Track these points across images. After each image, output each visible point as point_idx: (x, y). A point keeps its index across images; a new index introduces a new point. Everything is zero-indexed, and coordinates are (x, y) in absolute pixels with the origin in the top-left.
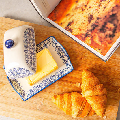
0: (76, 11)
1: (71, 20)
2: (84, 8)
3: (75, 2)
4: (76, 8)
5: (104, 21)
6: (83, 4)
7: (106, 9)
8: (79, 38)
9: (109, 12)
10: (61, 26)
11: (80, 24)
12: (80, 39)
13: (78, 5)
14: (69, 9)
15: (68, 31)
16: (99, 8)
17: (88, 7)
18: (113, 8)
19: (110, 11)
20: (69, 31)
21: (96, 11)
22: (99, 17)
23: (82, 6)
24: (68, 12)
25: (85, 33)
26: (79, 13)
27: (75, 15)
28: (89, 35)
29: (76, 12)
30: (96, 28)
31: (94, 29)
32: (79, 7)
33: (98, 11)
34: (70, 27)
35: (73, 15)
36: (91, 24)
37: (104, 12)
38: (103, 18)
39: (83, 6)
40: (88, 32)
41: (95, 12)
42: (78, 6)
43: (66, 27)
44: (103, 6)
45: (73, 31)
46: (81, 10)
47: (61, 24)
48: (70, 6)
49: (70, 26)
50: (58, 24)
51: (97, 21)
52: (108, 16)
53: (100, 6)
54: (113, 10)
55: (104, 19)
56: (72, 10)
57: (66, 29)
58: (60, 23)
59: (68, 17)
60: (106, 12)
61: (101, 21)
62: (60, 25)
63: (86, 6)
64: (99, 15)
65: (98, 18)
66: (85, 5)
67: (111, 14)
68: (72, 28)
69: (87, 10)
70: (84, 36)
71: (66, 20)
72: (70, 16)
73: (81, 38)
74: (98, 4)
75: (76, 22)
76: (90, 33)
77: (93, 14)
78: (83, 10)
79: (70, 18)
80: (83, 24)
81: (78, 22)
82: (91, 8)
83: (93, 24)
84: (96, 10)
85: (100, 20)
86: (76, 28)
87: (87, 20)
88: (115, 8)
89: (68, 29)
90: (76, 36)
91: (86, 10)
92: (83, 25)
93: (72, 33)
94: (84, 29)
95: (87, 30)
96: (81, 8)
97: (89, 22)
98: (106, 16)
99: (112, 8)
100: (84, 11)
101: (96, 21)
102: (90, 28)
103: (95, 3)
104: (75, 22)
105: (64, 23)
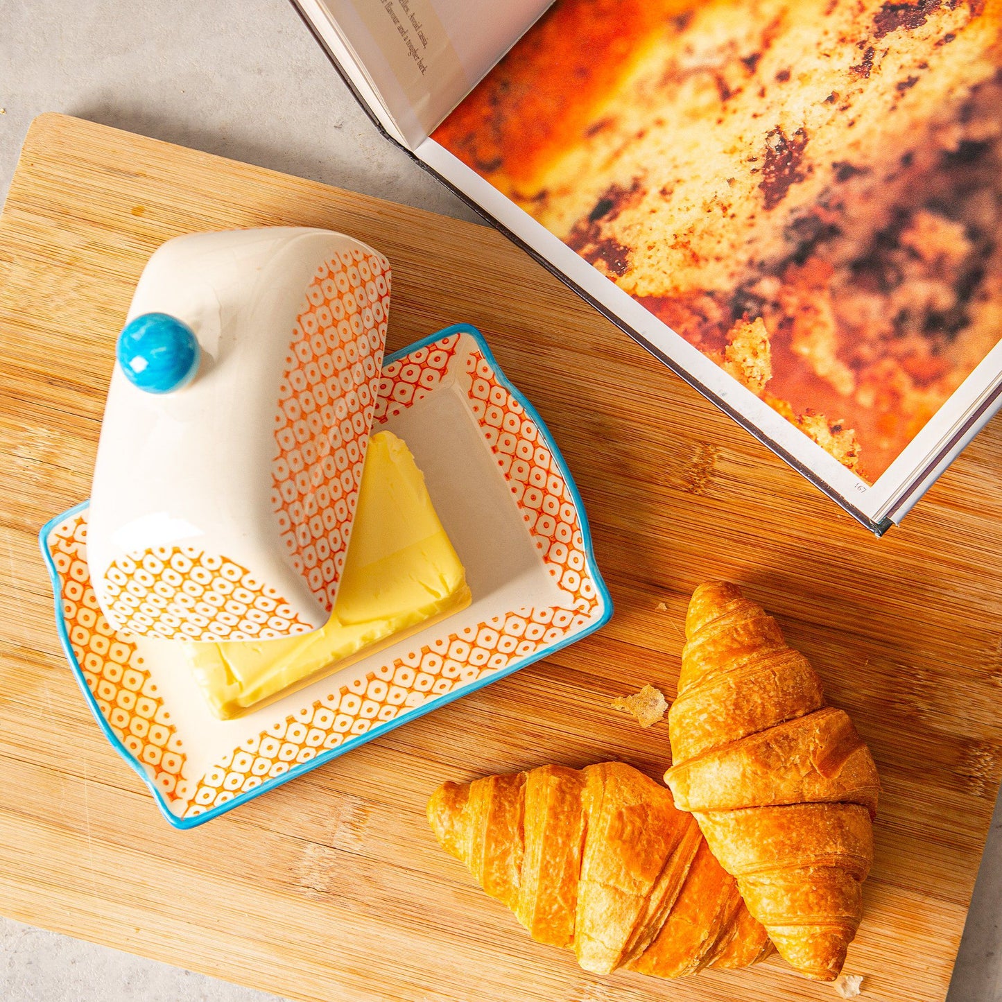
0: (672, 97)
1: (622, 176)
2: (735, 77)
3: (669, 28)
4: (673, 76)
5: (891, 194)
6: (732, 44)
7: (911, 95)
8: (674, 324)
9: (935, 127)
10: (537, 215)
11: (696, 212)
12: (686, 335)
13: (689, 50)
14: (611, 82)
15: (591, 259)
16: (861, 83)
17: (767, 70)
18: (976, 89)
19: (947, 114)
20: (602, 263)
21: (834, 107)
22: (855, 159)
23: (717, 61)
24: (606, 107)
25: (726, 285)
26: (694, 115)
27: (654, 133)
28: (761, 301)
29: (669, 112)
30: (822, 249)
31: (801, 257)
32: (698, 70)
33: (850, 114)
34: (609, 229)
35: (641, 135)
36: (780, 216)
37: (898, 122)
38: (880, 173)
39: (729, 60)
40: (752, 283)
41: (820, 114)
42: (687, 63)
43: (575, 229)
44: (889, 73)
45: (634, 259)
46: (711, 95)
47: (542, 196)
48: (623, 59)
49: (614, 217)
50: (517, 197)
51: (838, 189)
52: (924, 160)
53: (864, 69)
54: (967, 112)
55: (890, 179)
56: (641, 85)
57: (576, 241)
58: (530, 189)
59: (603, 147)
60: (914, 125)
61: (867, 195)
62: (532, 207)
63: (751, 63)
64: (856, 145)
65: (845, 172)
66: (746, 51)
67: (951, 139)
68: (624, 239)
69: (762, 94)
70: (716, 314)
71: (585, 167)
72: (617, 142)
73: (691, 323)
74: (851, 56)
75: (664, 192)
76: (768, 287)
77: (802, 132)
78: (726, 94)
79: (617, 154)
80: (717, 211)
81: (679, 192)
82: (793, 84)
83: (803, 213)
84: (832, 99)
85: (856, 186)
86: (654, 237)
87: (750, 182)
88: (990, 91)
89: (589, 248)
90: (655, 304)
91: (748, 100)
92: (718, 221)
93: (627, 280)
94: (723, 248)
95: (743, 257)
96: (707, 78)
97: (772, 194)
98: (908, 159)
99: (962, 93)
100: (732, 104)
101: (826, 190)
102: (773, 248)
103: (829, 44)
104: (654, 191)
105: (565, 191)
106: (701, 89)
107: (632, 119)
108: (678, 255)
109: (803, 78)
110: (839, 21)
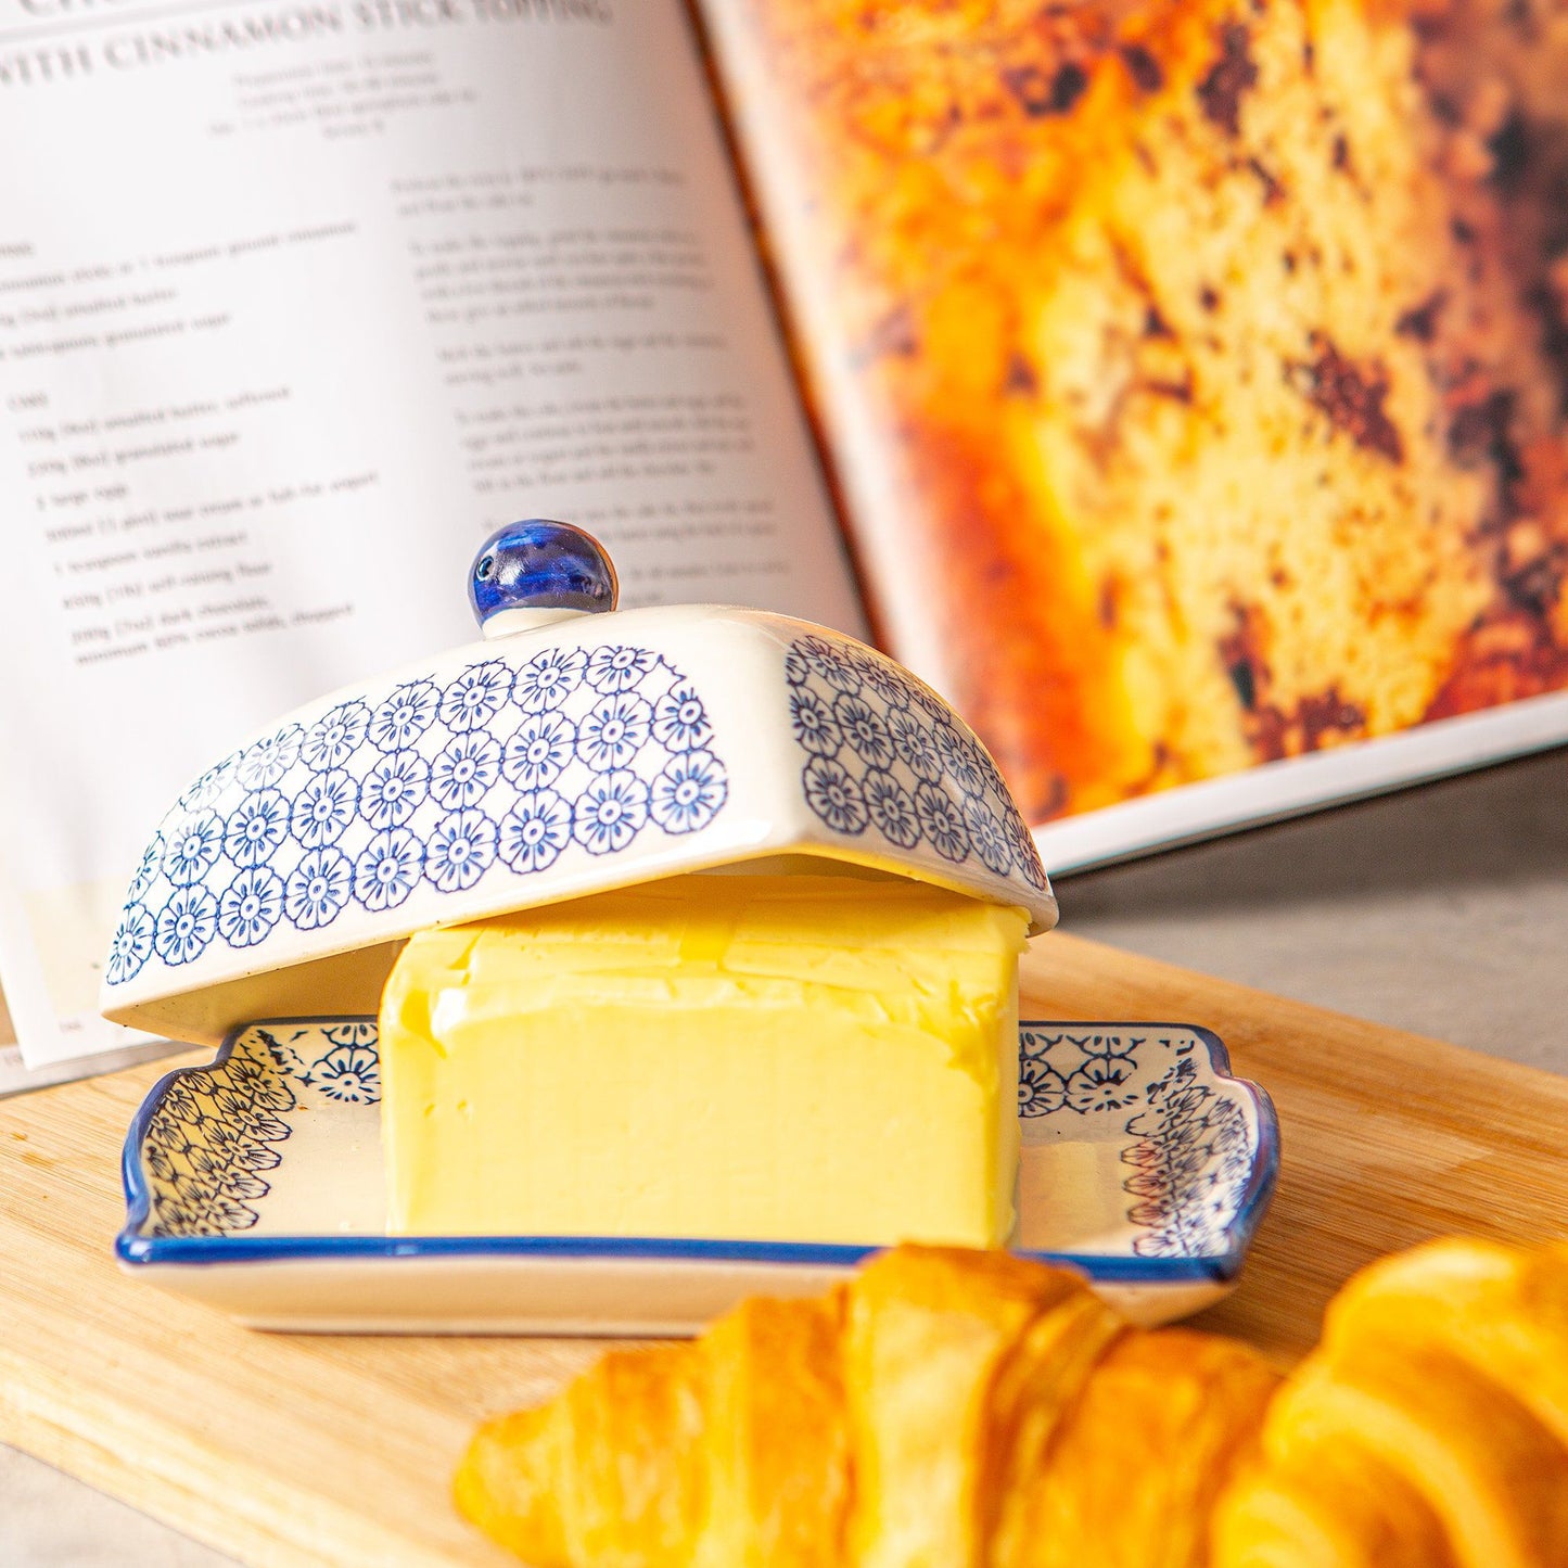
0: (1133, 470)
1: (1212, 621)
2: (1161, 362)
3: (1017, 405)
4: (1102, 447)
5: (1500, 291)
6: (1111, 334)
7: (1363, 159)
8: (1490, 700)
9: (1440, 164)
10: (1188, 777)
11: (1339, 560)
12: (1520, 695)
13: (1076, 398)
14: (1046, 540)
15: (1311, 746)
16: (1293, 212)
17: (1184, 312)
18: (1419, 73)
19: (1429, 137)
20: (1329, 737)
21: (1305, 267)
22: (1407, 298)
23: (1121, 372)
24: (1081, 574)
25: (1480, 595)
26: (1185, 458)
27: (1175, 533)
28: (1539, 565)
29: (1156, 486)
30: (1518, 432)
31: (1510, 469)
32: (1118, 406)
33: (1332, 257)
34: (1284, 691)
35: (1163, 552)
36: (1424, 453)
37: (1393, 205)
38: (1457, 280)
39: (1132, 354)
40: (1504, 557)
41: (1303, 293)
42: (1095, 412)
43: (1253, 741)
44: (1306, 165)
45: (1356, 689)
46: (1170, 418)
47: (1162, 754)
48: (1019, 500)
49: (1268, 675)
50: (1137, 790)
51: (1441, 352)
52: (1481, 211)
53: (1274, 192)
54: (1446, 108)
55: (1476, 274)
56: (1084, 502)
57: (1269, 747)
58: (1137, 764)
59: (1144, 617)
60: (1415, 189)
61: (1480, 319)
62: (1170, 774)
63: (1157, 327)
64: (1386, 284)
65: (1419, 324)
66: (1132, 319)
67: (1473, 156)
68: (1315, 683)
69: (1215, 345)
70: (1514, 637)
71: (1161, 665)
72: (1150, 592)
73: (1506, 679)
74: (1243, 194)
75: (1279, 579)
76: (1526, 542)
77: (1314, 337)
78: (1182, 393)
79: (1171, 606)
80: (1356, 531)
81: (1292, 561)
82: (1232, 298)
83: (1443, 423)
84: (1290, 262)
85: (1454, 324)
86: (1339, 639)
87: (1341, 454)
88: (1437, 59)
89: (1293, 739)
90: (1443, 706)
91: (1213, 373)
92: (1373, 539)
93: (1381, 719)
94: (1418, 562)
95: (1450, 543)
96: (1140, 403)
97: (1380, 439)
98: (1462, 233)
99: (1410, 96)
100: (1204, 393)
101: (1432, 371)
102: (1470, 495)
103: (1203, 204)
104: (1261, 592)
105: (1177, 716)
106: (1149, 422)
107: (1130, 548)
108: (1389, 627)
109: (1233, 275)
110: (1178, 169)
